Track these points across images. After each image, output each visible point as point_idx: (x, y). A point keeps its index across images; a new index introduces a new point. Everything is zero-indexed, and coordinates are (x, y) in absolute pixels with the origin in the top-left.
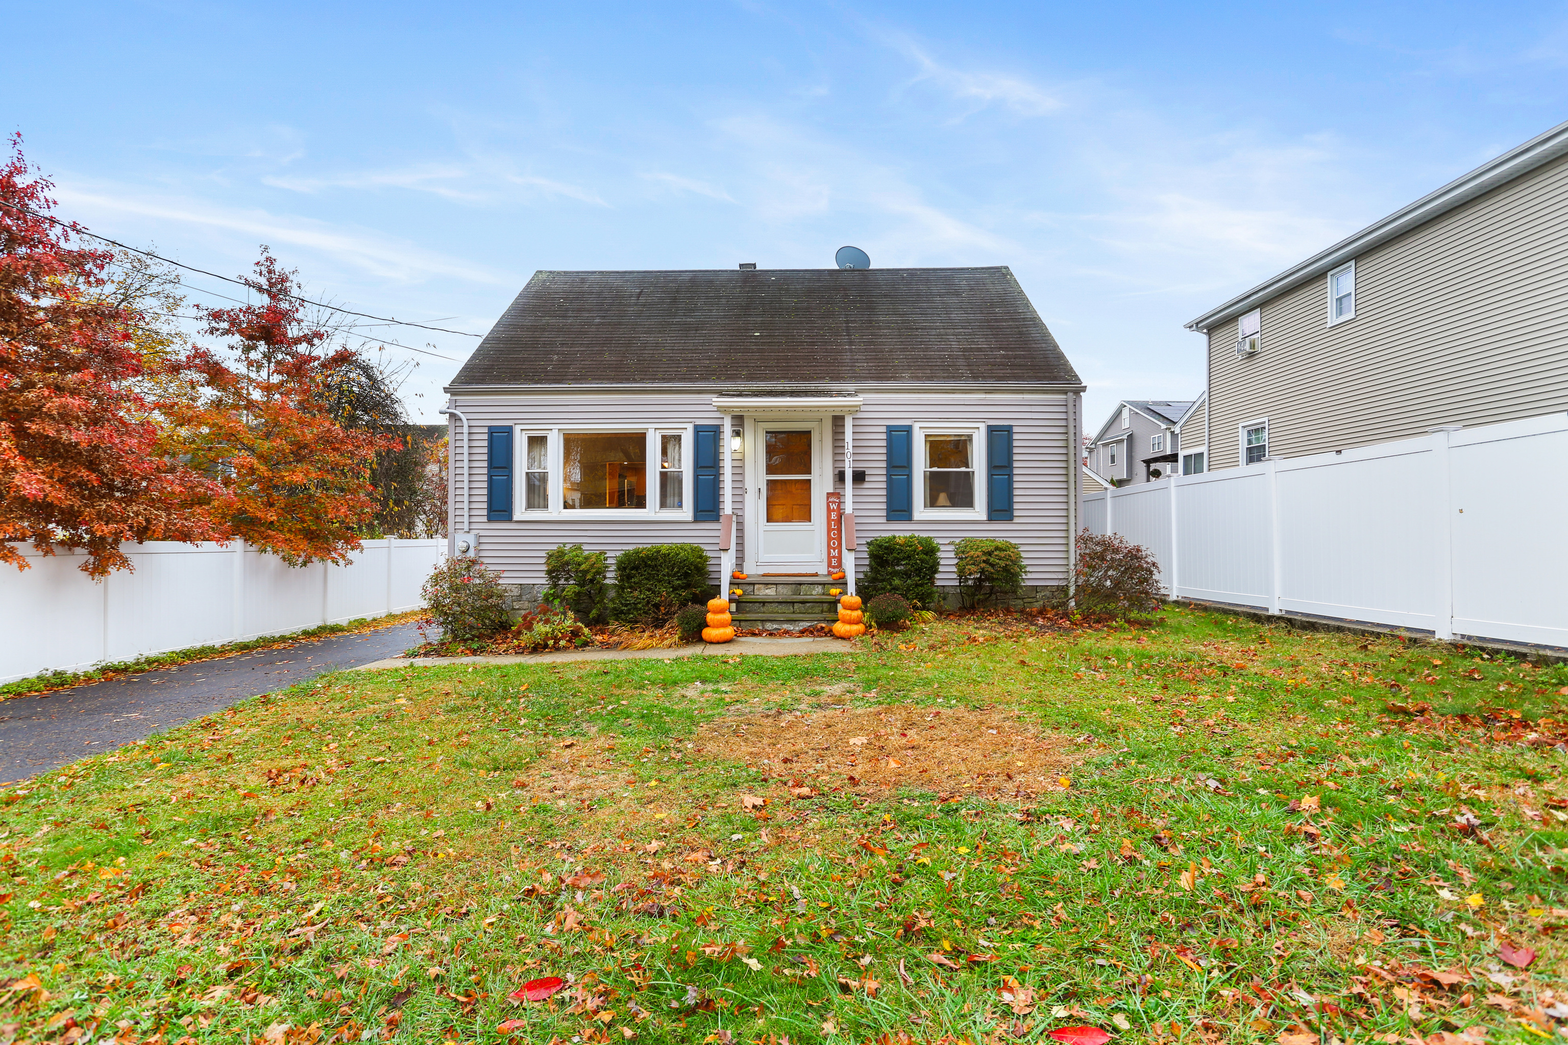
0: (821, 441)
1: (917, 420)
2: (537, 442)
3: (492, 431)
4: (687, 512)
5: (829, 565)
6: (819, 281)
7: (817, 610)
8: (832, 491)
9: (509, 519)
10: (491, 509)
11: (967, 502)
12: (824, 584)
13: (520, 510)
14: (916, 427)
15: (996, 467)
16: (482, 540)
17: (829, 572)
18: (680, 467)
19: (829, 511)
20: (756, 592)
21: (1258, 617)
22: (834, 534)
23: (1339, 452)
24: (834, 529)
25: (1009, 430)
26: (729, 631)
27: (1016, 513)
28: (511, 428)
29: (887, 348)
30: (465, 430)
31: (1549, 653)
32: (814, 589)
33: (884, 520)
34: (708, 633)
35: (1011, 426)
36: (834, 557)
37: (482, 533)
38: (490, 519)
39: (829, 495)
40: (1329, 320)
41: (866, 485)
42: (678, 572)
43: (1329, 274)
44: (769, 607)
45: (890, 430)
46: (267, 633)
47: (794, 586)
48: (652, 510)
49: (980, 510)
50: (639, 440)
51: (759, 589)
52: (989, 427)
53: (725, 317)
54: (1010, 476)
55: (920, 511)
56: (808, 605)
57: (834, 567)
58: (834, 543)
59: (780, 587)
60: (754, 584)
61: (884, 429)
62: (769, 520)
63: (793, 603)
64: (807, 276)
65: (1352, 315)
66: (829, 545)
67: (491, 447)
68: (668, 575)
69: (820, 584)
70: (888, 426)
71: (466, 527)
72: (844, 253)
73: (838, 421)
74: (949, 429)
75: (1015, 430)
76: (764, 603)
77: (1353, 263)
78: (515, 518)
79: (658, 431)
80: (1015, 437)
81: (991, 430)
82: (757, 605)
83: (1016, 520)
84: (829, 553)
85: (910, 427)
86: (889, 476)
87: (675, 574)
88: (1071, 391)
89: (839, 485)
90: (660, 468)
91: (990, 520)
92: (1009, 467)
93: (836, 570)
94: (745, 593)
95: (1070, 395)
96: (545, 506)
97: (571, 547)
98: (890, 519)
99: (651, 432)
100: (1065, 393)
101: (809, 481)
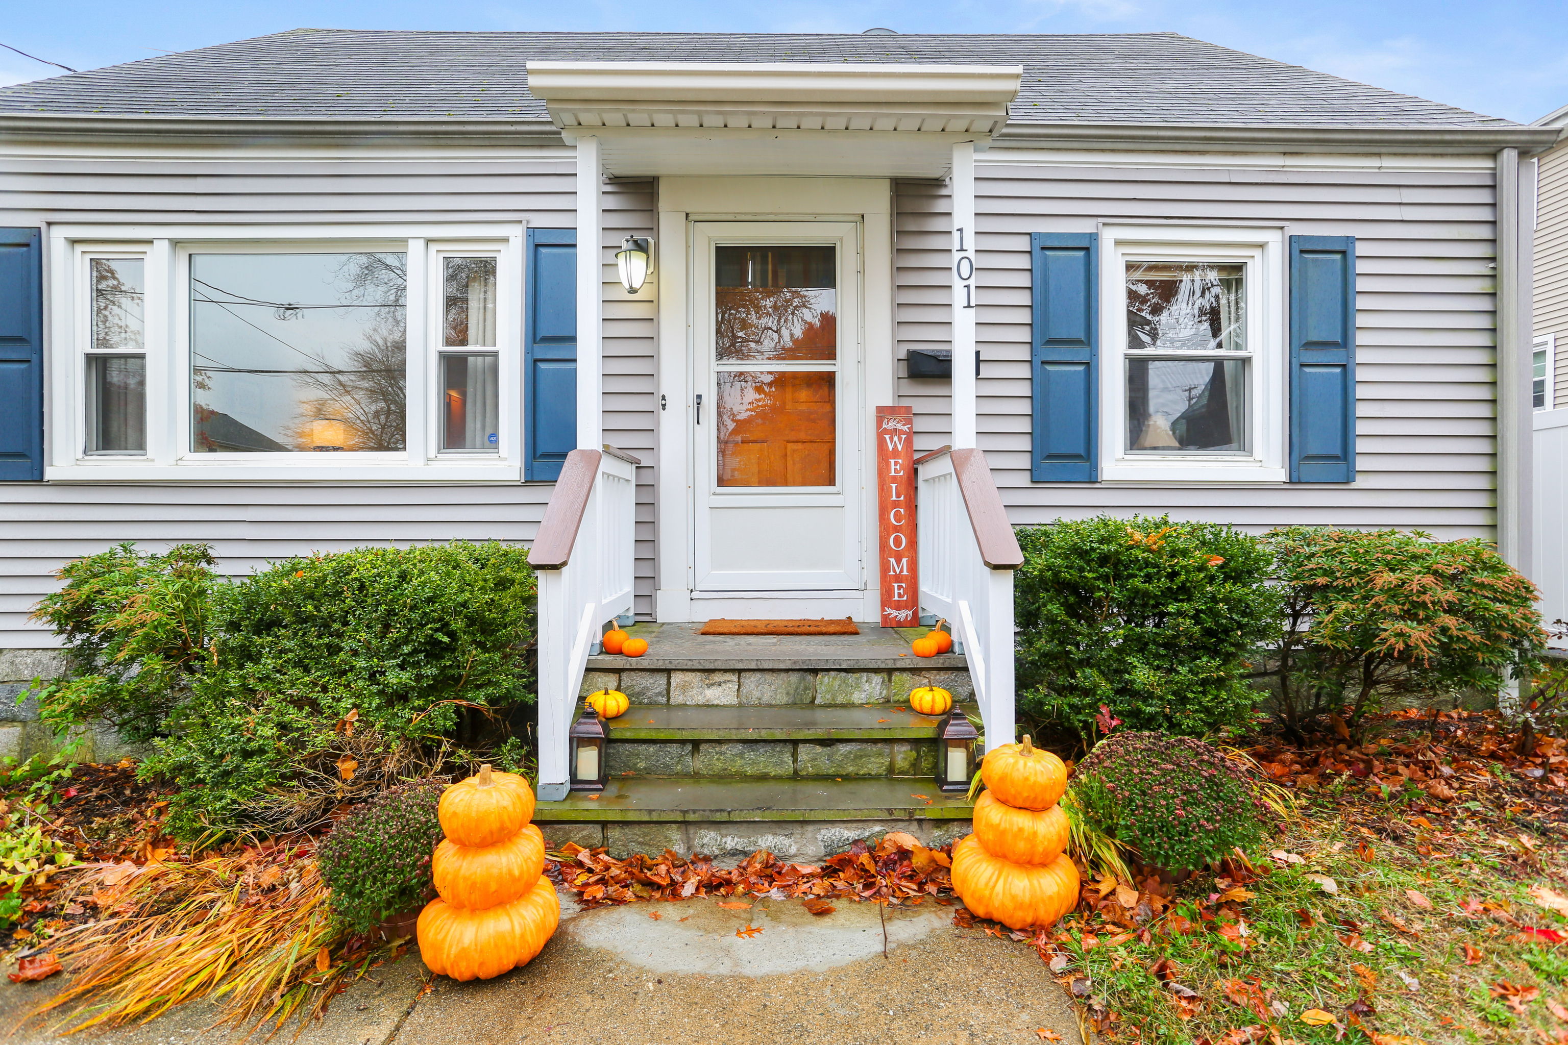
0: (861, 272)
1: (1111, 220)
4: (507, 458)
5: (886, 600)
7: (880, 770)
8: (889, 403)
9: (33, 477)
12: (890, 671)
13: (67, 456)
14: (1108, 236)
15: (1310, 345)
17: (885, 618)
18: (493, 341)
19: (883, 455)
20: (677, 698)
22: (898, 517)
24: (896, 504)
25: (1344, 249)
27: (1361, 464)
28: (42, 234)
32: (858, 686)
33: (1024, 480)
35: (1351, 240)
36: (898, 578)
39: (883, 413)
42: (406, 640)
44: (713, 762)
45: (1041, 245)
47: (794, 678)
48: (418, 454)
49: (1265, 456)
51: (684, 688)
52: (1291, 240)
54: (1347, 366)
55: (1116, 455)
56: (843, 749)
57: (898, 606)
58: (898, 542)
59: (751, 682)
60: (668, 672)
61: (1024, 244)
62: (723, 475)
63: (795, 743)
66: (883, 546)
68: (371, 653)
69: (876, 671)
70: (1034, 236)
74: (1190, 246)
75: (1361, 249)
76: (696, 744)
78: (50, 474)
79: (433, 247)
80: (1361, 267)
81: (1300, 248)
82: (674, 749)
83: (1360, 482)
84: (884, 568)
85: (1094, 237)
86: (1037, 364)
87: (396, 646)
89: (910, 388)
90: (437, 344)
91: (1295, 480)
92: (1345, 342)
93: (904, 615)
94: (637, 703)
95: (1509, 157)
96: (141, 445)
97: (162, 551)
98: (1038, 477)
99: (415, 249)
100: (1494, 156)
101: (829, 380)
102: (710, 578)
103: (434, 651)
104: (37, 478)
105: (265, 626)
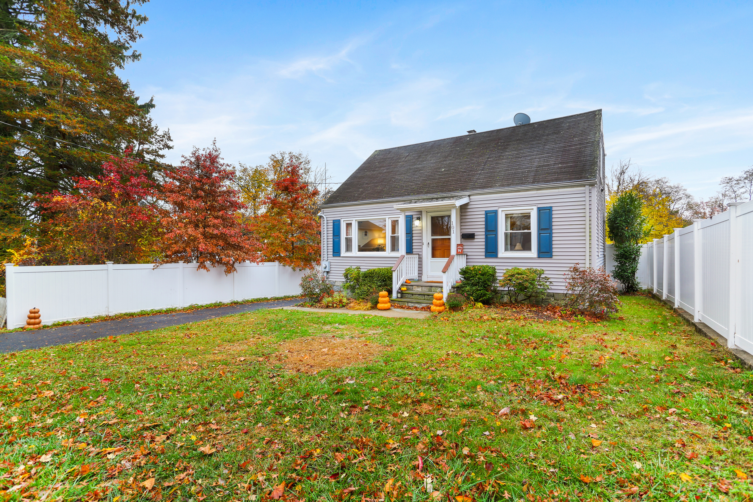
1: (499, 207)
2: (349, 225)
3: (334, 221)
4: (400, 253)
6: (490, 136)
8: (460, 243)
9: (339, 256)
10: (334, 252)
11: (529, 248)
13: (343, 253)
14: (500, 210)
15: (542, 229)
16: (332, 264)
18: (398, 234)
19: (458, 253)
25: (550, 209)
26: (388, 305)
27: (554, 254)
28: (340, 220)
29: (498, 170)
30: (325, 222)
32: (437, 289)
33: (484, 257)
34: (379, 306)
35: (551, 207)
37: (332, 261)
38: (334, 256)
39: (458, 245)
41: (476, 240)
44: (415, 296)
45: (487, 213)
46: (287, 294)
47: (429, 288)
48: (388, 252)
49: (534, 252)
51: (415, 288)
52: (538, 208)
53: (435, 163)
54: (551, 234)
55: (502, 252)
60: (413, 286)
61: (484, 213)
62: (433, 256)
64: (486, 135)
67: (334, 228)
70: (486, 211)
71: (326, 259)
74: (517, 210)
75: (554, 209)
78: (341, 255)
79: (390, 219)
80: (553, 212)
81: (540, 210)
82: (411, 295)
83: (554, 257)
85: (497, 211)
86: (486, 236)
88: (587, 185)
89: (463, 240)
90: (390, 234)
91: (539, 257)
92: (550, 228)
94: (408, 289)
96: (351, 251)
97: (355, 267)
98: (486, 256)
99: (387, 219)
100: (584, 186)
101: (450, 239)
102: (430, 274)
103: (384, 281)
104: (340, 256)
105: (366, 277)
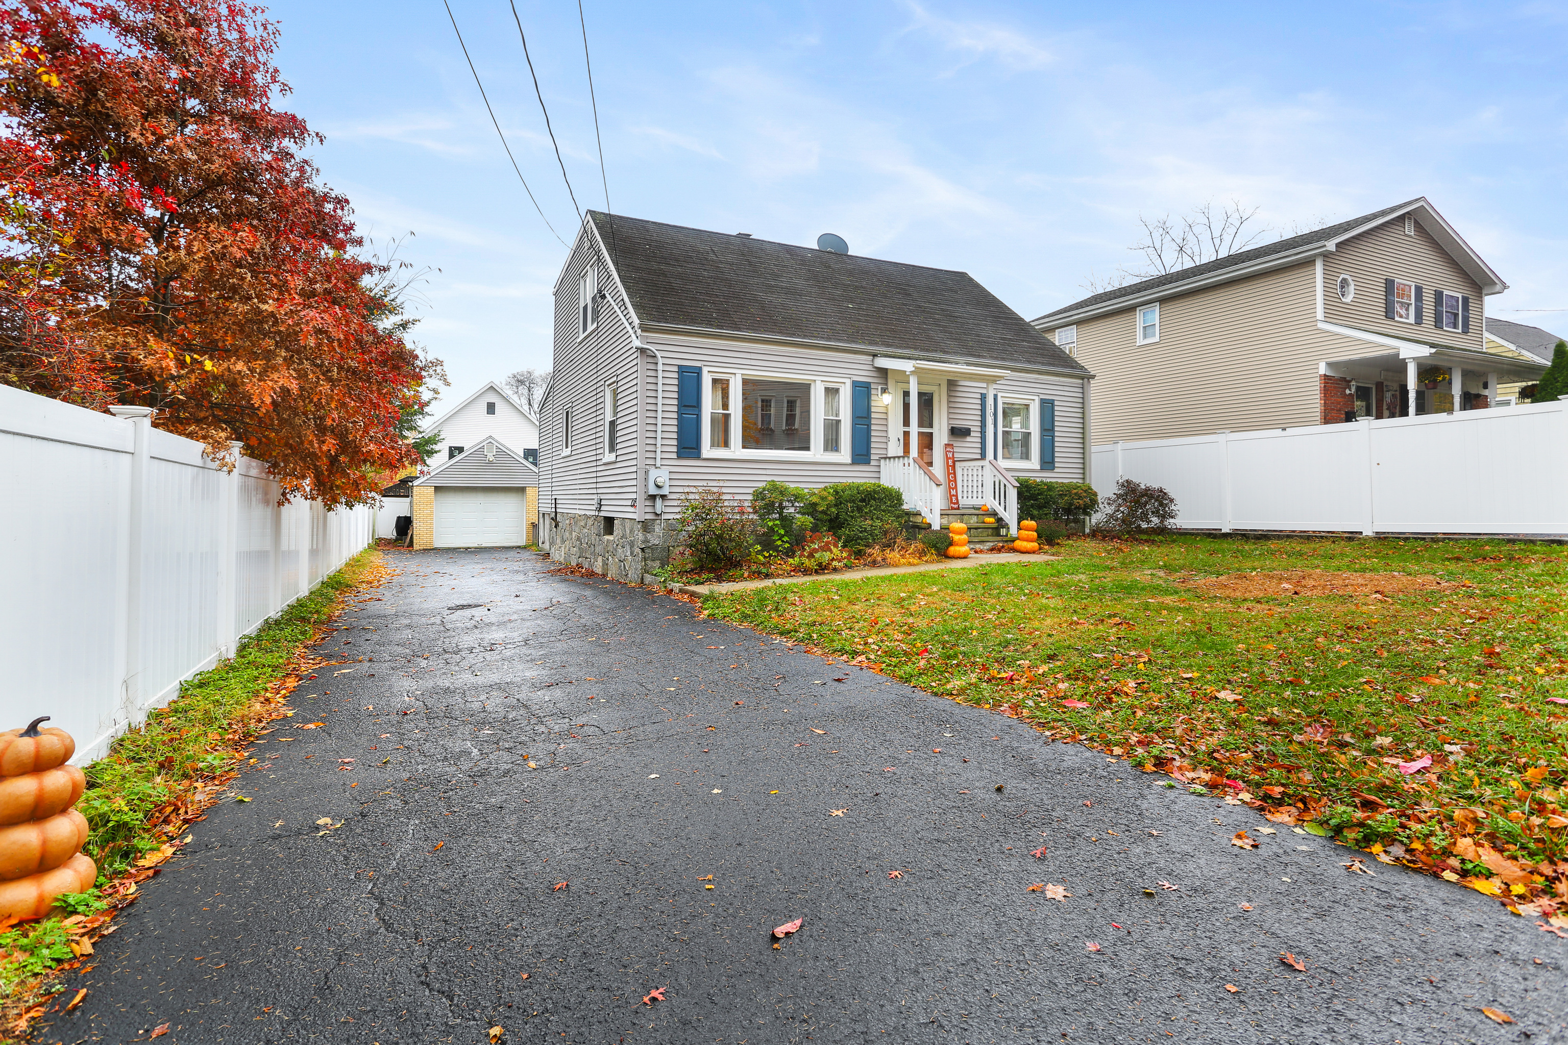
0: (940, 402)
1: (999, 390)
2: (721, 384)
3: (681, 370)
4: (845, 454)
5: (951, 502)
7: (985, 534)
8: (947, 443)
9: (698, 456)
10: (680, 446)
11: (1026, 456)
13: (707, 450)
14: (999, 396)
15: (1045, 430)
16: (674, 476)
18: (837, 415)
19: (948, 458)
21: (1214, 535)
22: (952, 477)
23: (1284, 429)
24: (951, 474)
25: (1052, 402)
27: (1057, 465)
28: (699, 369)
30: (660, 367)
31: (1439, 536)
35: (1054, 400)
36: (954, 496)
37: (673, 469)
38: (679, 456)
39: (947, 445)
40: (1138, 340)
41: (969, 439)
43: (1138, 309)
45: (983, 396)
48: (817, 452)
49: (1034, 463)
50: (804, 389)
52: (1040, 399)
54: (1053, 437)
55: (1001, 461)
57: (954, 503)
58: (952, 484)
61: (979, 396)
65: (1157, 339)
66: (949, 486)
67: (680, 386)
70: (981, 394)
71: (658, 463)
72: (823, 239)
73: (952, 384)
74: (1017, 399)
75: (1056, 403)
77: (1158, 304)
78: (703, 455)
79: (823, 383)
81: (1043, 402)
83: (1056, 470)
84: (950, 492)
86: (983, 432)
88: (1087, 378)
89: (951, 438)
90: (823, 415)
91: (1042, 469)
92: (1053, 430)
93: (956, 506)
95: (1086, 380)
96: (727, 446)
100: (1083, 379)
101: (931, 434)
